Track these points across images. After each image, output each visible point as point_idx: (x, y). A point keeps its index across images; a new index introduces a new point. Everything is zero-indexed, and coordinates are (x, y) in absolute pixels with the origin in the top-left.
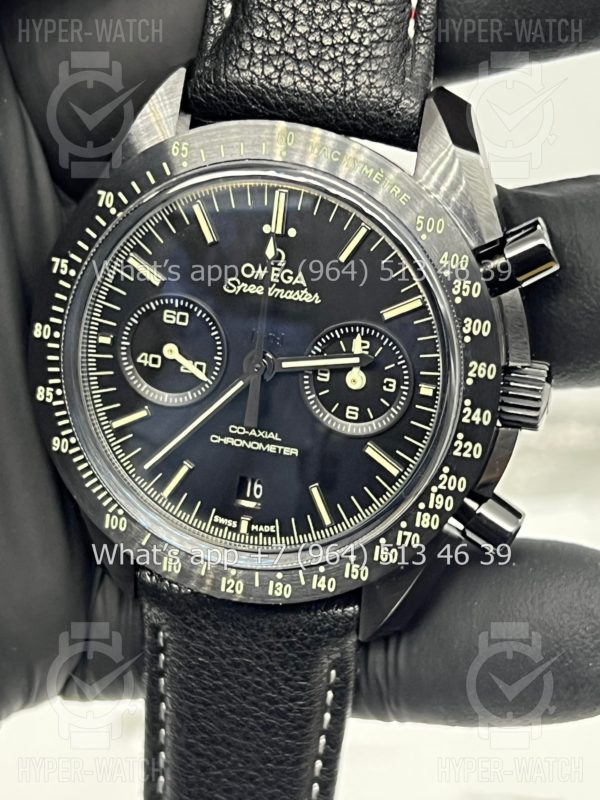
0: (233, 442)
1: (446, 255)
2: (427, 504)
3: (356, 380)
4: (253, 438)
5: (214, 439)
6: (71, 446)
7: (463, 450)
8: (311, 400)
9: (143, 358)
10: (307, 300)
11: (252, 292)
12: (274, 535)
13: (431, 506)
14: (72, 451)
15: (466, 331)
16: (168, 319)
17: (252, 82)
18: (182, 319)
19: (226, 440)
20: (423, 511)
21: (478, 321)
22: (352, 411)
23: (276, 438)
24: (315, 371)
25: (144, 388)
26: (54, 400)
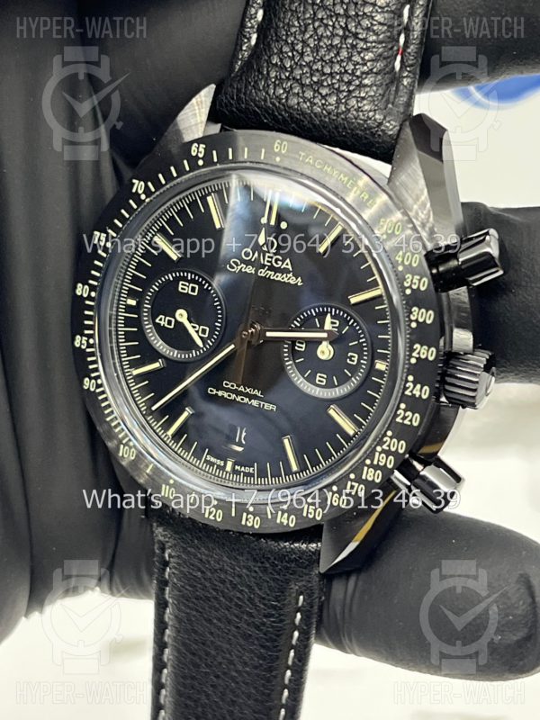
0: (226, 395)
1: (400, 253)
2: (373, 461)
3: (325, 352)
4: (241, 393)
5: (211, 391)
6: (98, 386)
7: (404, 418)
8: (288, 365)
9: (161, 320)
10: (292, 282)
12: (252, 475)
13: (375, 463)
14: (98, 390)
15: (413, 318)
16: (182, 289)
17: (265, 100)
18: (193, 289)
19: (220, 393)
20: (369, 467)
21: (423, 310)
22: (321, 378)
23: (259, 395)
24: (293, 341)
25: (159, 344)
26: (87, 347)
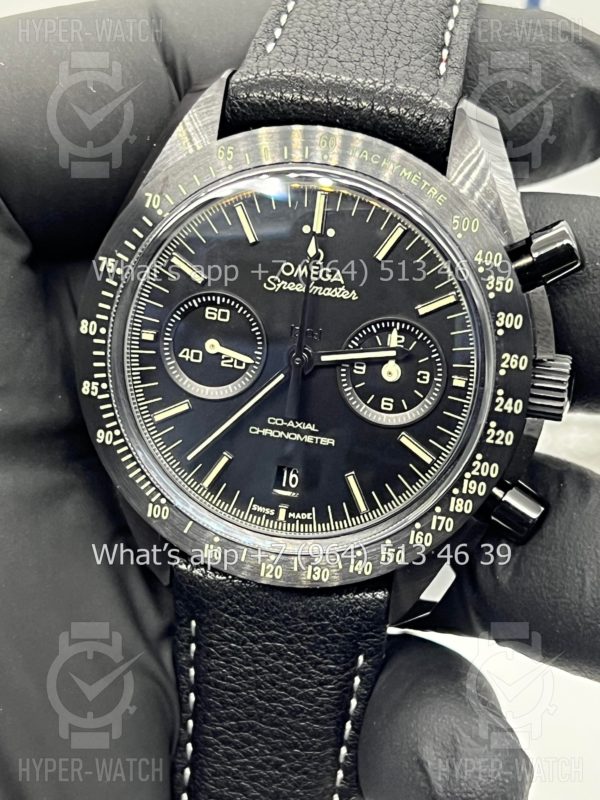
0: (272, 433)
1: (480, 253)
2: (461, 490)
3: (392, 372)
4: (290, 430)
5: (253, 430)
6: (116, 438)
7: (495, 438)
8: (348, 392)
9: (185, 354)
10: (345, 297)
11: (291, 289)
12: (311, 522)
13: (464, 491)
14: (115, 443)
15: (498, 324)
16: (209, 315)
18: (224, 315)
19: (265, 432)
20: (457, 497)
21: (510, 315)
22: (387, 402)
23: (313, 429)
24: (351, 362)
25: (186, 382)
26: (99, 393)
